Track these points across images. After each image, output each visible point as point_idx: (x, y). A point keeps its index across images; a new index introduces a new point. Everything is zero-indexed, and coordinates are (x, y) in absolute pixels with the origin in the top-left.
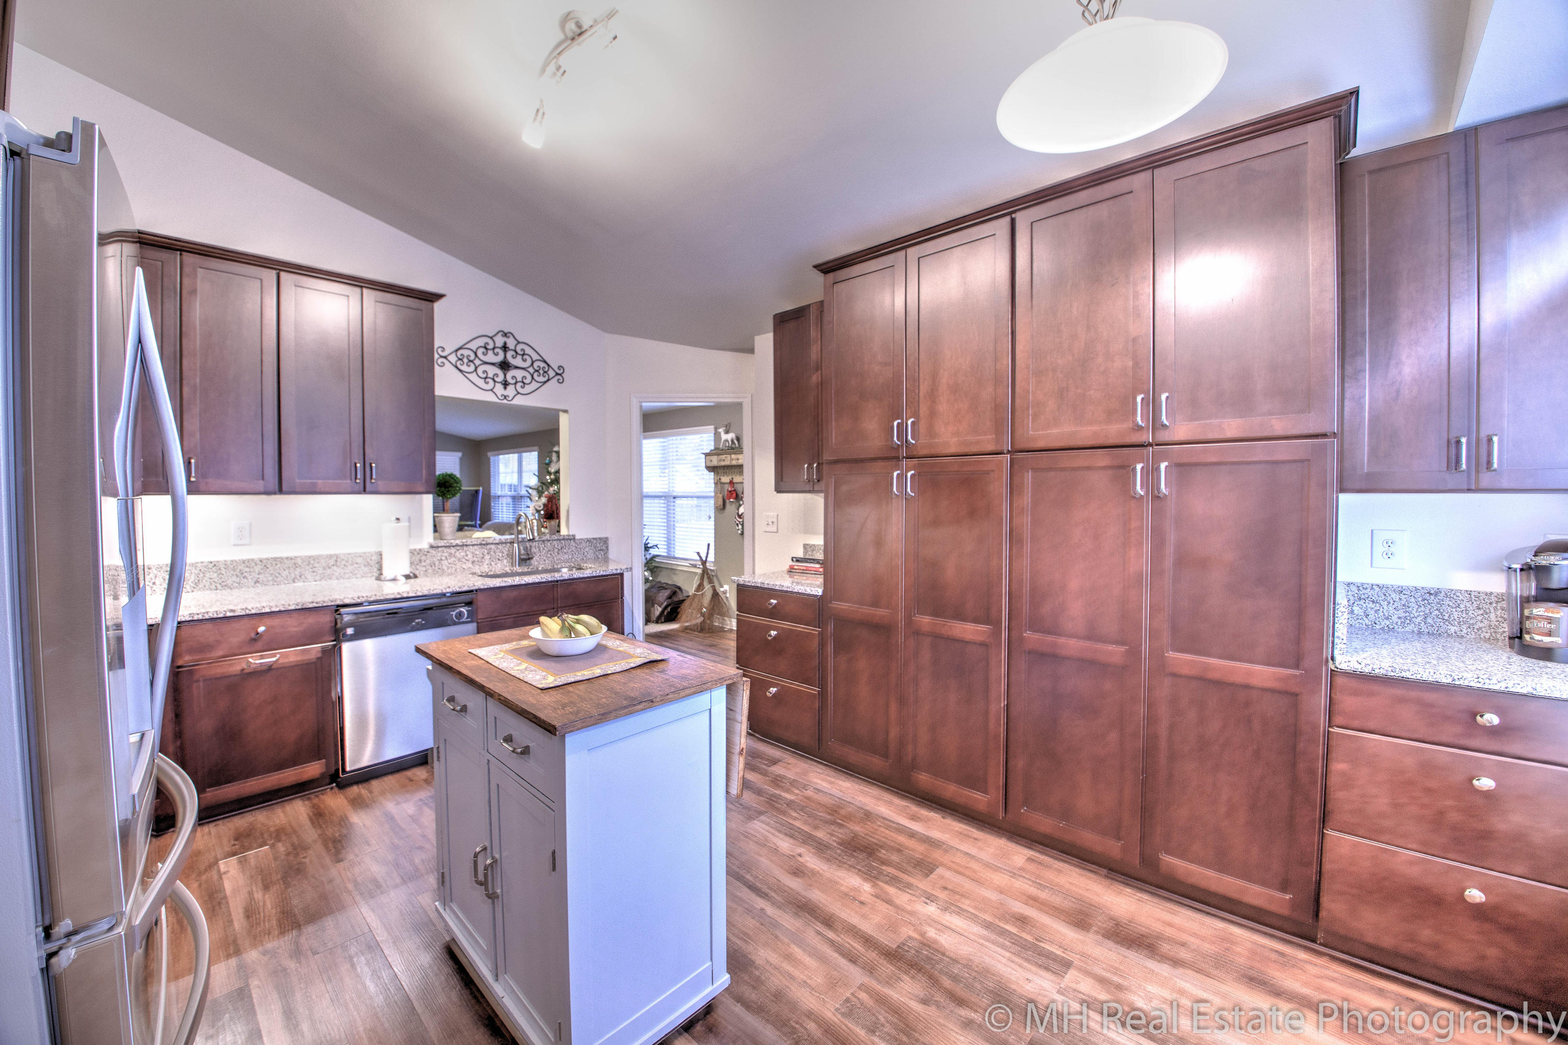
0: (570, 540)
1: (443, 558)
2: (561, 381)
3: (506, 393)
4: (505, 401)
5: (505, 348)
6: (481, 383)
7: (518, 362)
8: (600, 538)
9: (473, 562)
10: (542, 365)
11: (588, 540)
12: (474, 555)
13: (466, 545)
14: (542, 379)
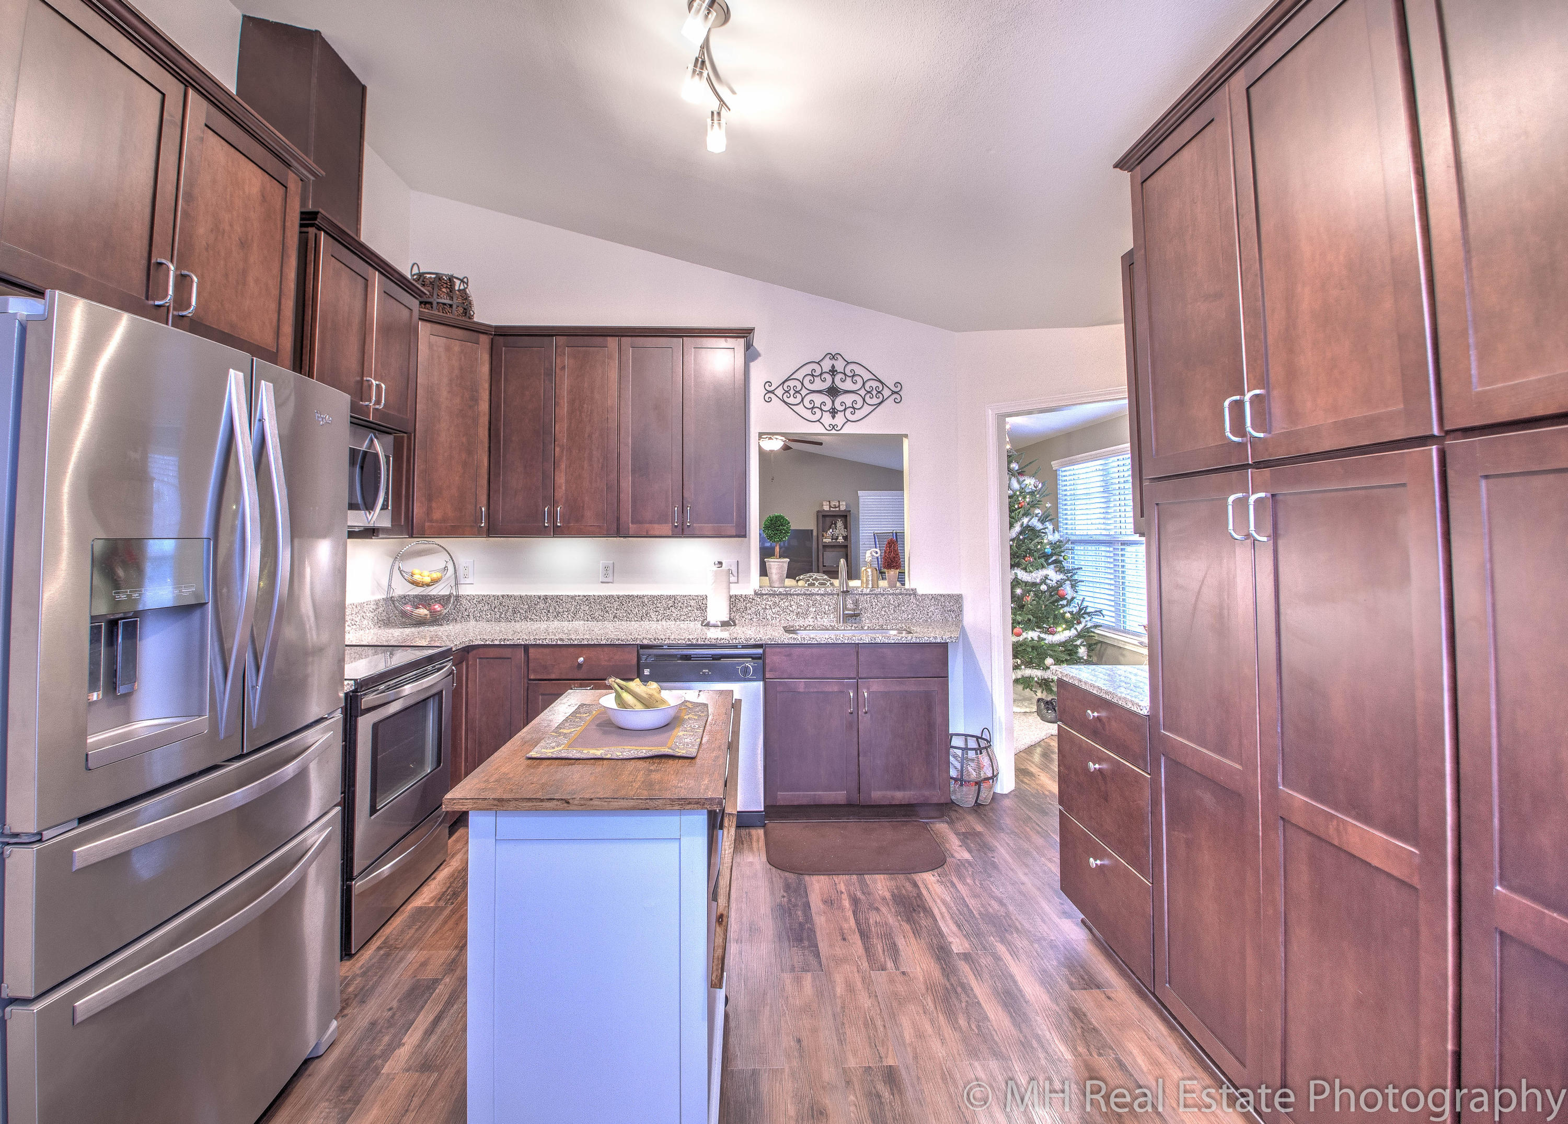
0: (910, 595)
1: (768, 607)
2: (896, 400)
3: (834, 422)
4: (833, 432)
5: (833, 372)
6: (807, 414)
7: (848, 385)
8: (949, 595)
9: (798, 614)
10: (875, 384)
11: (934, 597)
12: (799, 606)
13: (791, 595)
14: (875, 401)
